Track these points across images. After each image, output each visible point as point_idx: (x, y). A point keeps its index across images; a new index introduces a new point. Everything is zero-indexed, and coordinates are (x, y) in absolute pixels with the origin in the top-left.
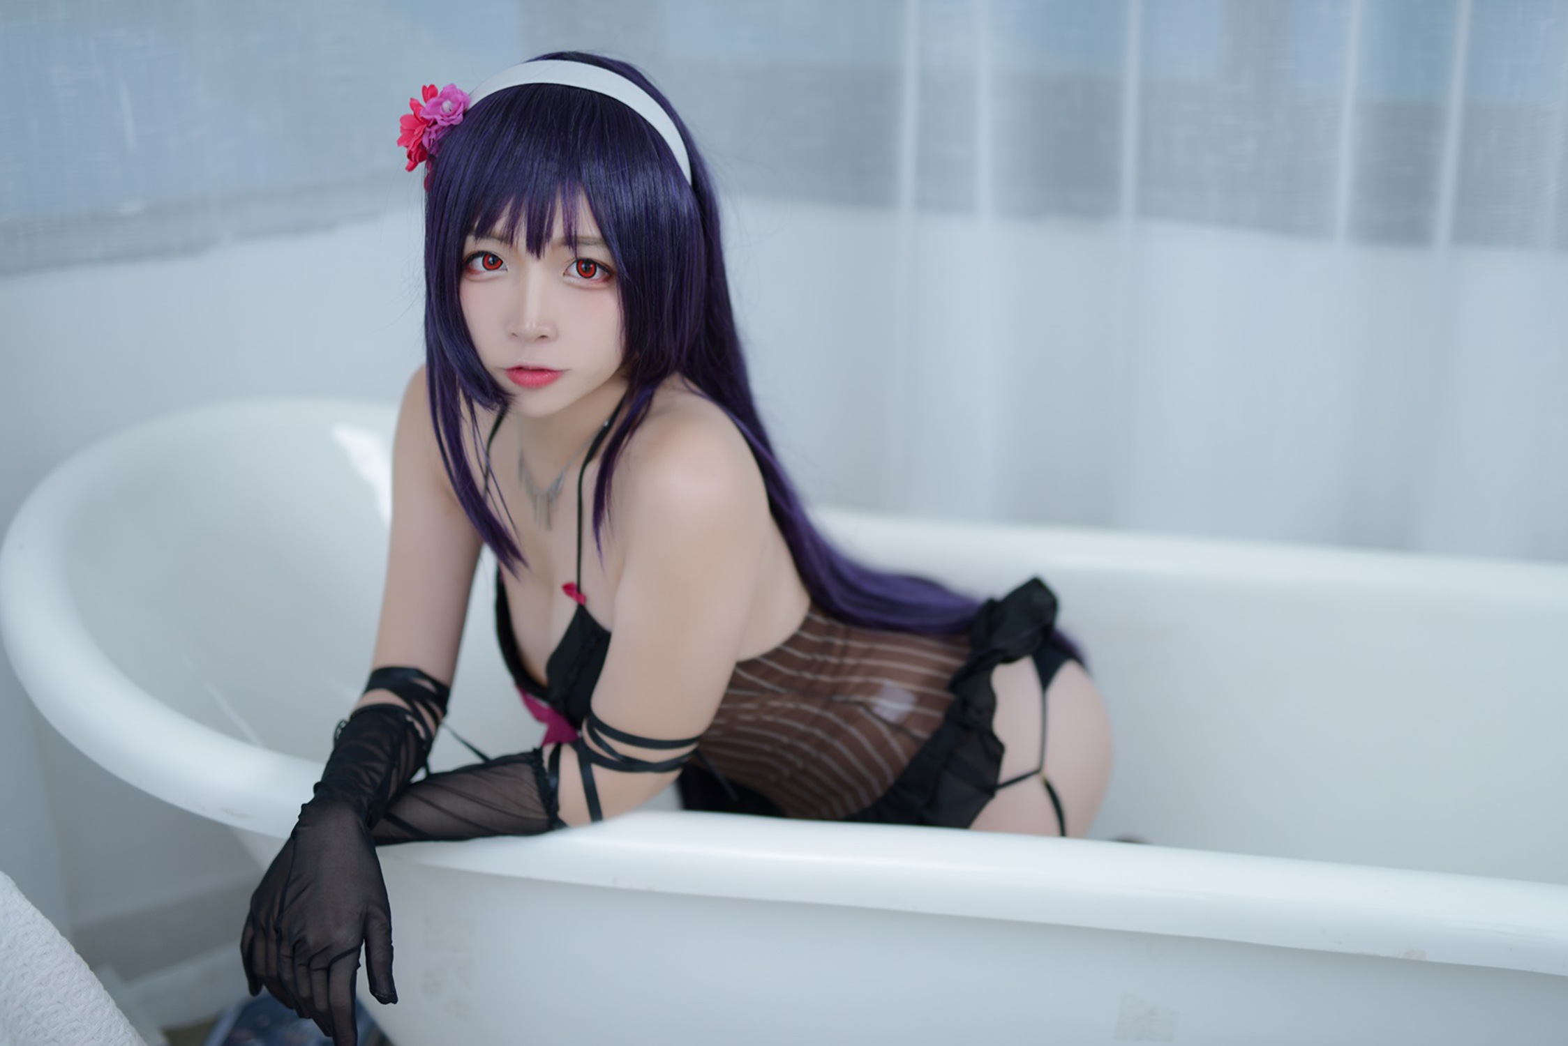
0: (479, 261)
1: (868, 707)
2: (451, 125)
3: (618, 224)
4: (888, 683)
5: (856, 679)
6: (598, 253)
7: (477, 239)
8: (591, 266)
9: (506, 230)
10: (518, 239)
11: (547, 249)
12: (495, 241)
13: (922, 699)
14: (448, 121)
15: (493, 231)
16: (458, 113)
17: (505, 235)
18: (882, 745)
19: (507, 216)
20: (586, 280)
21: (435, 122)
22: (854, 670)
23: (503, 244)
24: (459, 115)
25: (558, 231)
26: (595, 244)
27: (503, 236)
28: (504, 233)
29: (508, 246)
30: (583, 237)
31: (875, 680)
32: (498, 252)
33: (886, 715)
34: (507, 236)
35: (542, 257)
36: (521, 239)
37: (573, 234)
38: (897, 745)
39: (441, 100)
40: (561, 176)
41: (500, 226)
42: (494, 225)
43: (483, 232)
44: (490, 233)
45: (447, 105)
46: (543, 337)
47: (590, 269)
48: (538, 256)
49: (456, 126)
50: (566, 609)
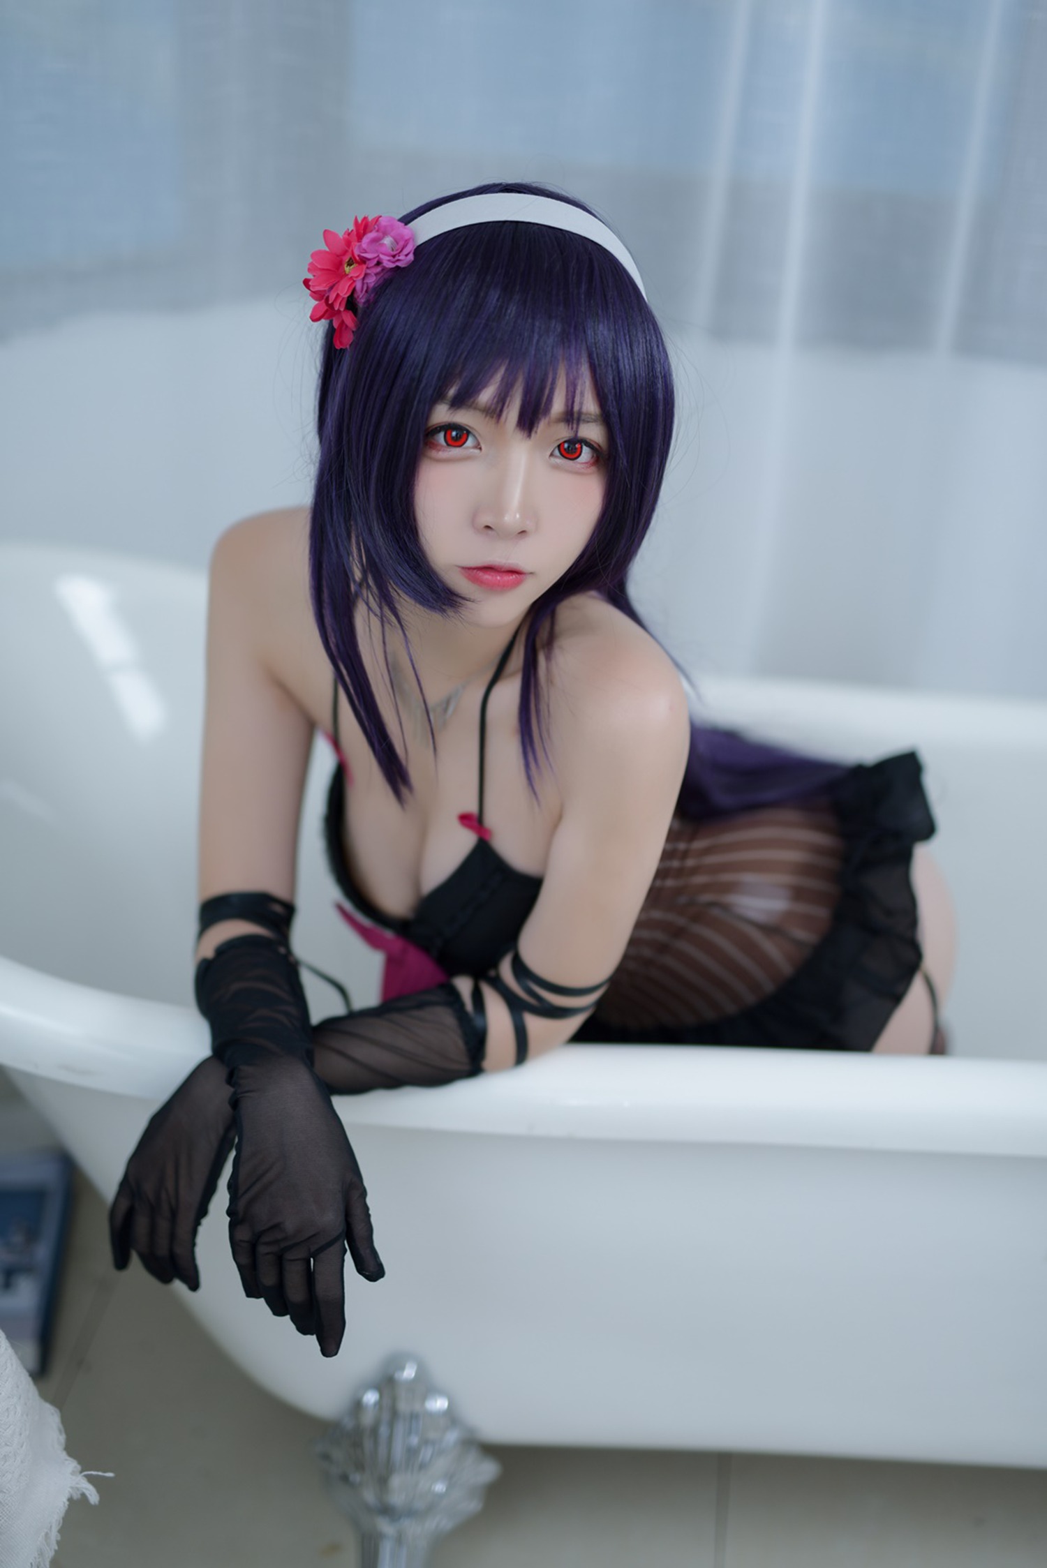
0: (441, 435)
1: (725, 907)
2: (398, 267)
3: (619, 397)
4: (749, 878)
5: (700, 879)
6: (593, 432)
7: (450, 409)
8: (577, 446)
9: (496, 400)
10: (508, 413)
11: (542, 426)
12: (478, 414)
13: (798, 894)
14: (394, 262)
15: (476, 402)
16: (405, 251)
17: (493, 407)
18: (749, 947)
19: (498, 384)
20: (571, 462)
21: (379, 263)
22: (695, 871)
23: (488, 418)
24: (407, 255)
25: (558, 406)
26: (595, 421)
27: (489, 408)
28: (492, 404)
29: (494, 420)
30: (586, 414)
31: (727, 877)
32: (469, 424)
33: (754, 915)
34: (496, 409)
35: (533, 434)
36: (512, 413)
37: (576, 408)
38: (771, 948)
39: (380, 234)
40: (565, 339)
41: (486, 396)
42: (479, 394)
43: (459, 402)
44: (473, 402)
45: (388, 241)
46: (523, 532)
47: (576, 449)
48: (529, 436)
49: (404, 268)
50: (465, 841)
